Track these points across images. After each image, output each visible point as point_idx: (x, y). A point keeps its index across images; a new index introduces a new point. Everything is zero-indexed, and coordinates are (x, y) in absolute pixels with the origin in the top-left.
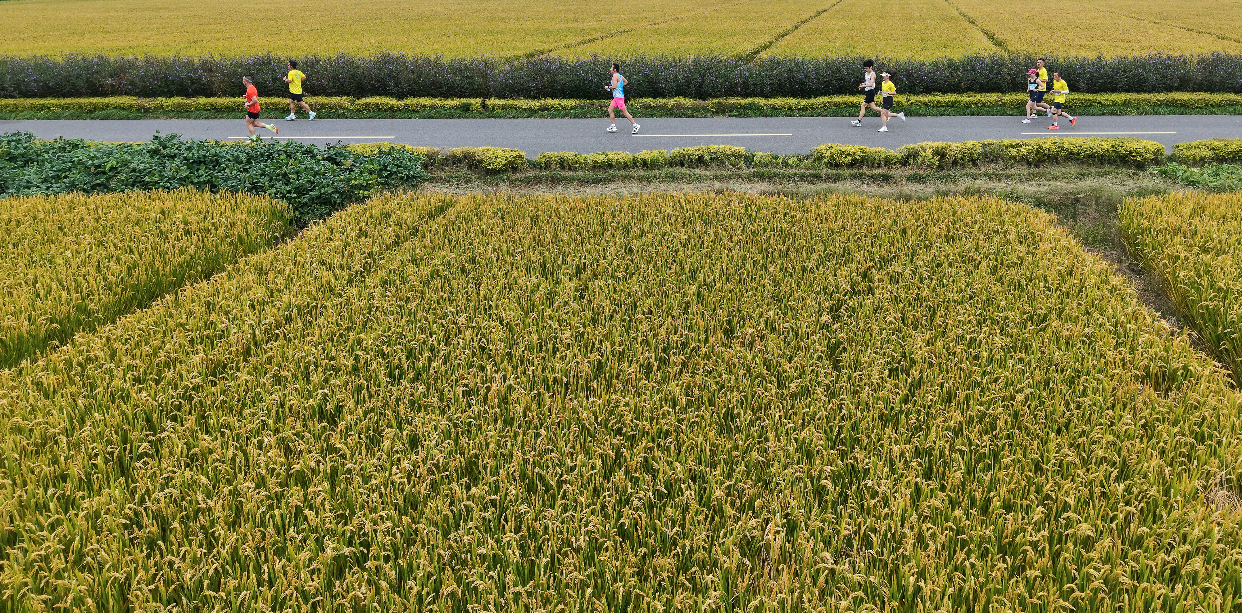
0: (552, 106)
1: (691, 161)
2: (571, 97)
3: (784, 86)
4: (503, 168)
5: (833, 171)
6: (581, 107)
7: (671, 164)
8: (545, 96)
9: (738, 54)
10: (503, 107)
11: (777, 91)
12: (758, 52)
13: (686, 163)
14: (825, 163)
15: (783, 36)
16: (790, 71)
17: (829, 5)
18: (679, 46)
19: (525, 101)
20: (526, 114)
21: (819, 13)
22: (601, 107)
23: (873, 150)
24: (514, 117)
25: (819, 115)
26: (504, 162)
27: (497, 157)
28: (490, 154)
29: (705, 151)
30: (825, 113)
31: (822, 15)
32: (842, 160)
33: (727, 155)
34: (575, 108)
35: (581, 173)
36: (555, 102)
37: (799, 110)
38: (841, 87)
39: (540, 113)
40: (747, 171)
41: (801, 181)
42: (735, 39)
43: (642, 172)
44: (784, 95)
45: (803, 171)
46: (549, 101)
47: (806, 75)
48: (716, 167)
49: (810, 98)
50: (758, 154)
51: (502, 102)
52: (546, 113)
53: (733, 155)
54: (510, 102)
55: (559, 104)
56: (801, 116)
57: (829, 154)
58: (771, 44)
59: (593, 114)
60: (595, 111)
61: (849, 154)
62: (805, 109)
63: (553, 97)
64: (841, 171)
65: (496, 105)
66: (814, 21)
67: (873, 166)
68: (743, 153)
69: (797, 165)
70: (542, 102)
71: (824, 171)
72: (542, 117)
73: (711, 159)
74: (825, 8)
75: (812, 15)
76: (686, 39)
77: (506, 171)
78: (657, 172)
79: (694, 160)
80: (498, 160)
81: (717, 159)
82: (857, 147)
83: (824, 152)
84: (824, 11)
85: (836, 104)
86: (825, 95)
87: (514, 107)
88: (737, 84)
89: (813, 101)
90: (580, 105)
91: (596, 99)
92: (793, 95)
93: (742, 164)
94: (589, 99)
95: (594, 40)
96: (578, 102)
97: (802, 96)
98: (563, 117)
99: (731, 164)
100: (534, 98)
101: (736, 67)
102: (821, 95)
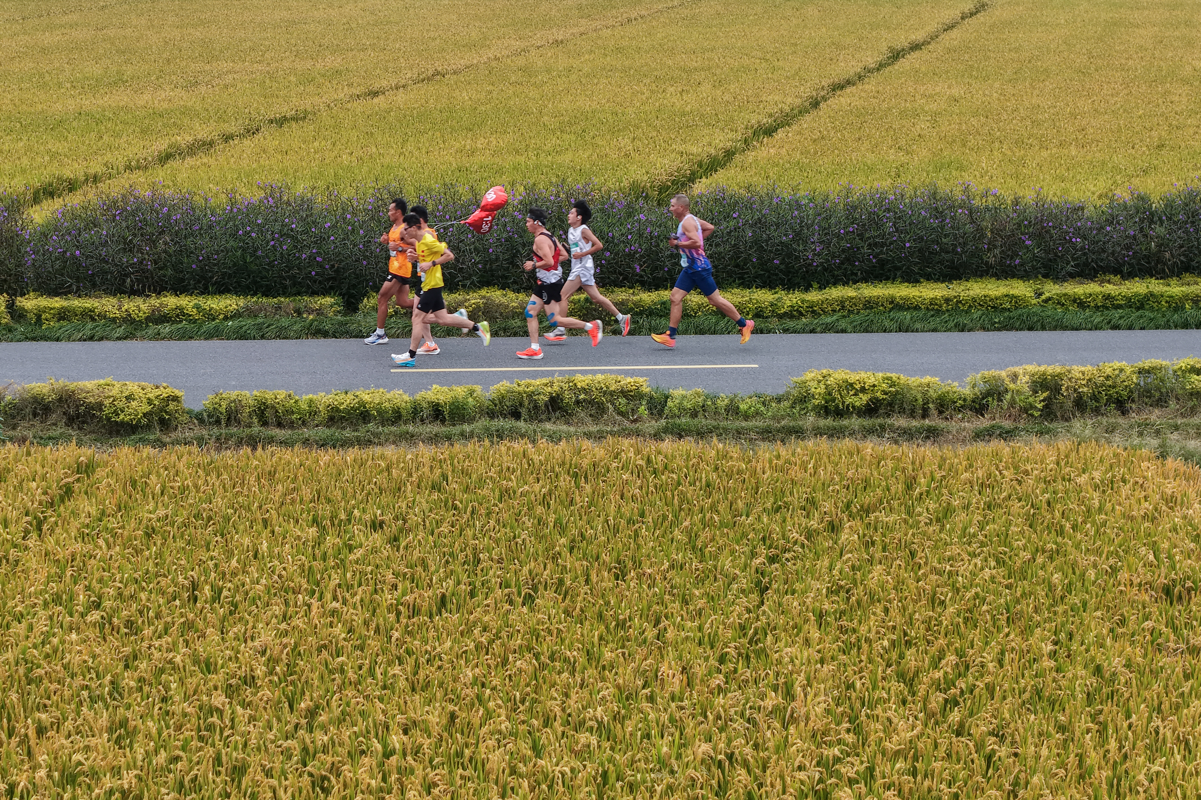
0: (180, 314)
1: (536, 407)
2: (222, 290)
3: (746, 261)
4: (145, 421)
5: (829, 422)
6: (250, 312)
7: (492, 415)
8: (159, 289)
9: (634, 186)
10: (63, 315)
11: (730, 274)
12: (692, 178)
13: (523, 411)
14: (815, 407)
15: (769, 131)
16: (760, 223)
17: (932, 27)
18: (465, 162)
19: (114, 301)
20: (120, 331)
21: (896, 55)
22: (299, 312)
23: (914, 381)
24: (91, 338)
25: (828, 329)
26: (146, 408)
27: (129, 398)
28: (115, 392)
29: (566, 386)
30: (843, 324)
31: (904, 64)
32: (848, 400)
33: (612, 393)
34: (237, 315)
35: (306, 432)
36: (187, 302)
37: (781, 317)
38: (882, 263)
39: (153, 329)
40: (651, 425)
41: (763, 440)
42: (625, 142)
43: (436, 428)
44: (746, 284)
45: (768, 422)
46: (171, 301)
47: (798, 235)
48: (589, 420)
49: (807, 290)
50: (677, 392)
51: (57, 303)
52: (166, 329)
53: (624, 393)
54: (77, 303)
55: (197, 307)
56: (786, 331)
57: (822, 389)
58: (729, 154)
59: (281, 329)
60: (285, 322)
61: (863, 390)
62: (794, 314)
63: (179, 289)
64: (846, 422)
65: (45, 310)
66: (870, 85)
67: (912, 414)
68: (646, 389)
69: (757, 413)
70: (154, 301)
71: (811, 420)
72: (157, 337)
73: (578, 402)
74: (919, 36)
75: (871, 61)
76: (480, 143)
77: (148, 427)
78: (467, 428)
79: (541, 403)
80: (134, 404)
81: (591, 402)
82: (880, 375)
83: (814, 384)
84: (915, 47)
85: (869, 304)
86: (845, 283)
87: (89, 315)
88: (631, 256)
89: (814, 296)
90: (247, 309)
91: (285, 294)
92: (769, 284)
93: (643, 409)
94: (266, 295)
95: (207, 145)
96: (242, 302)
97: (790, 286)
98: (210, 336)
99: (621, 413)
100: (133, 293)
101: (630, 215)
102: (836, 282)
